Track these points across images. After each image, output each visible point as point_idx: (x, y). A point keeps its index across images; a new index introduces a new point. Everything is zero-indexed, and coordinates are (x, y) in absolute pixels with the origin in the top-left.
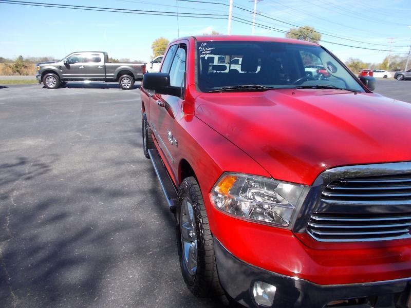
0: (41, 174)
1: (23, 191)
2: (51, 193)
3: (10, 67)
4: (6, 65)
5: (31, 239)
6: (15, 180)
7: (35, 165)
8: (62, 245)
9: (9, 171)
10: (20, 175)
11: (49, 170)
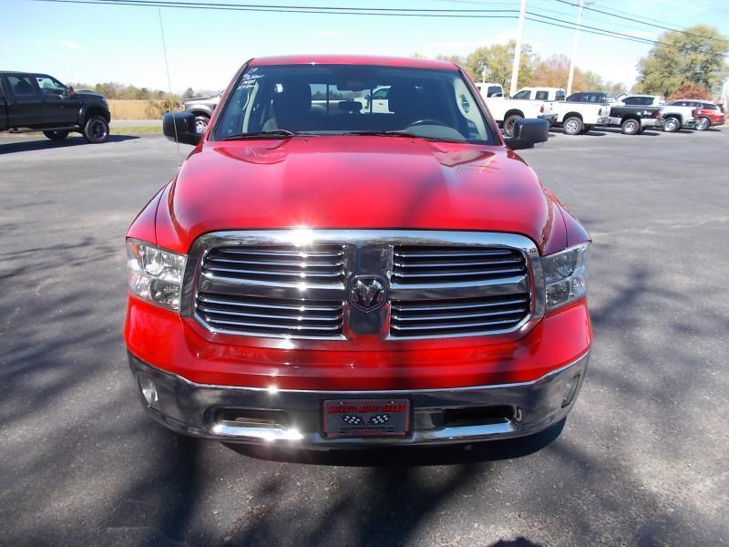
0: (98, 259)
1: (59, 280)
2: (92, 284)
3: (156, 106)
4: (151, 103)
5: (27, 335)
6: (60, 265)
7: (98, 248)
8: (56, 345)
9: (61, 254)
10: (69, 259)
11: (112, 256)
